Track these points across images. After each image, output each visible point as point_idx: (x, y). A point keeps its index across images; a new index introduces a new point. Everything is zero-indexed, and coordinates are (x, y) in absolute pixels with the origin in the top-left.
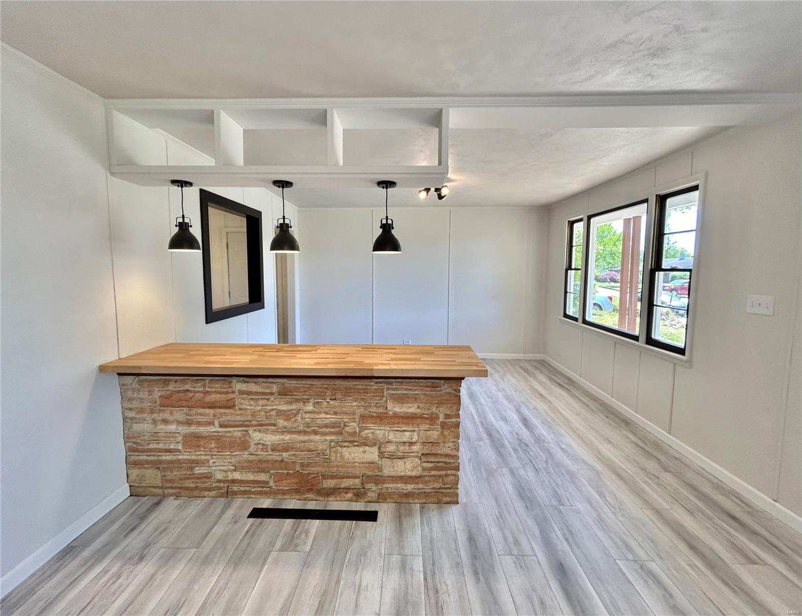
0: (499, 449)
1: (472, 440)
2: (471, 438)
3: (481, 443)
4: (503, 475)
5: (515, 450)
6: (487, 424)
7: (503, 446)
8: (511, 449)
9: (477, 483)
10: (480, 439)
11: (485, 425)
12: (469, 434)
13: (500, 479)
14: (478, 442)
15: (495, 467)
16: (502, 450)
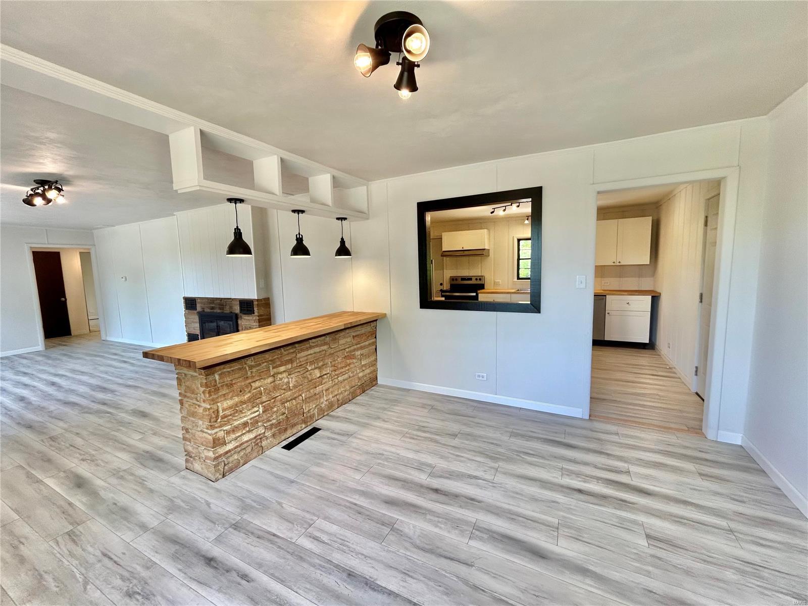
0: (177, 547)
1: (230, 529)
2: (235, 532)
3: (212, 536)
4: (154, 516)
5: (149, 565)
6: (233, 582)
7: (175, 557)
8: (158, 562)
9: (181, 491)
10: (219, 540)
11: (234, 576)
12: (244, 536)
13: (155, 510)
14: (218, 533)
15: (169, 517)
16: (173, 548)
